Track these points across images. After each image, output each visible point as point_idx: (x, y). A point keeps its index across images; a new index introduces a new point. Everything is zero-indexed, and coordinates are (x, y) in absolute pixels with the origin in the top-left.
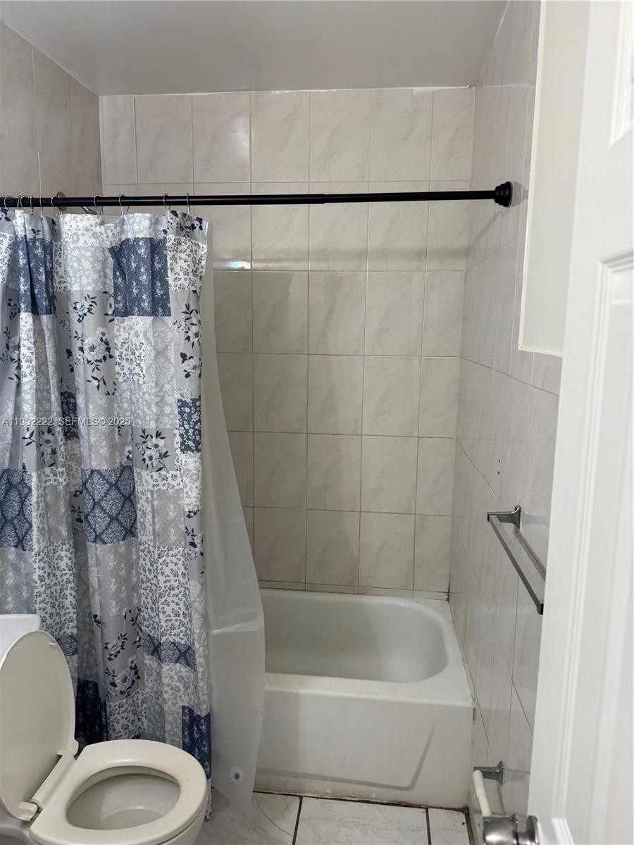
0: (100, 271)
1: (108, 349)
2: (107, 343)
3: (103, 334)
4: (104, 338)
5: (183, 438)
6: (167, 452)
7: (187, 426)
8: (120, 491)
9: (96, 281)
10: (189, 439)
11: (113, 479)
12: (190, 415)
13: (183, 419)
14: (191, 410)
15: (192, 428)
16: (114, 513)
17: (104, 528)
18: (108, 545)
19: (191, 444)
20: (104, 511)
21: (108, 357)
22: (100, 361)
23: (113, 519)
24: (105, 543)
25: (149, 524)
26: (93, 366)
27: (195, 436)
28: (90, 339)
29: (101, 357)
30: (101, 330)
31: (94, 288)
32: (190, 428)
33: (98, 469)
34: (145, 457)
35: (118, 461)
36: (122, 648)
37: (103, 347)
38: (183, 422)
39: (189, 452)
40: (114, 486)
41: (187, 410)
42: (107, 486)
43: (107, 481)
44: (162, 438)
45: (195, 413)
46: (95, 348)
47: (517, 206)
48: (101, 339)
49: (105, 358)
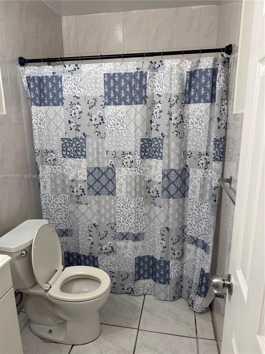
0: (181, 84)
1: (182, 119)
2: (182, 116)
3: (181, 112)
4: (181, 114)
5: (214, 155)
6: (209, 162)
7: (217, 150)
8: (182, 178)
9: (179, 89)
10: (217, 156)
11: (180, 173)
12: (219, 145)
13: (216, 147)
14: (219, 143)
15: (219, 151)
16: (179, 187)
17: (175, 192)
18: (176, 199)
19: (218, 158)
20: (175, 185)
21: (182, 122)
22: (179, 124)
23: (179, 189)
24: (174, 198)
25: (198, 191)
26: (176, 126)
27: (220, 154)
28: (175, 114)
29: (179, 122)
30: (180, 110)
31: (178, 92)
32: (218, 151)
33: (174, 168)
34: (199, 163)
35: (182, 166)
36: (178, 240)
37: (180, 117)
38: (215, 148)
39: (217, 161)
40: (179, 176)
41: (218, 143)
42: (177, 176)
43: (177, 174)
44: (208, 156)
45: (221, 144)
46: (177, 118)
47: (234, 55)
48: (180, 114)
49: (180, 122)
